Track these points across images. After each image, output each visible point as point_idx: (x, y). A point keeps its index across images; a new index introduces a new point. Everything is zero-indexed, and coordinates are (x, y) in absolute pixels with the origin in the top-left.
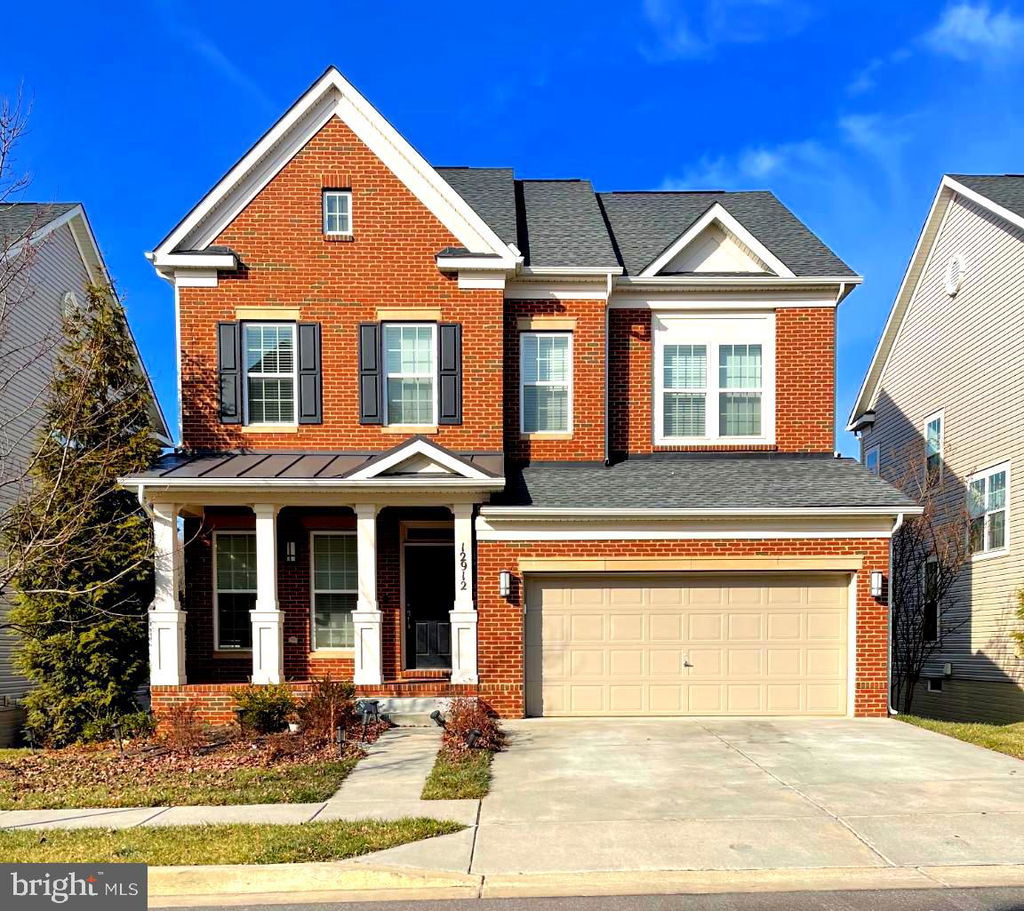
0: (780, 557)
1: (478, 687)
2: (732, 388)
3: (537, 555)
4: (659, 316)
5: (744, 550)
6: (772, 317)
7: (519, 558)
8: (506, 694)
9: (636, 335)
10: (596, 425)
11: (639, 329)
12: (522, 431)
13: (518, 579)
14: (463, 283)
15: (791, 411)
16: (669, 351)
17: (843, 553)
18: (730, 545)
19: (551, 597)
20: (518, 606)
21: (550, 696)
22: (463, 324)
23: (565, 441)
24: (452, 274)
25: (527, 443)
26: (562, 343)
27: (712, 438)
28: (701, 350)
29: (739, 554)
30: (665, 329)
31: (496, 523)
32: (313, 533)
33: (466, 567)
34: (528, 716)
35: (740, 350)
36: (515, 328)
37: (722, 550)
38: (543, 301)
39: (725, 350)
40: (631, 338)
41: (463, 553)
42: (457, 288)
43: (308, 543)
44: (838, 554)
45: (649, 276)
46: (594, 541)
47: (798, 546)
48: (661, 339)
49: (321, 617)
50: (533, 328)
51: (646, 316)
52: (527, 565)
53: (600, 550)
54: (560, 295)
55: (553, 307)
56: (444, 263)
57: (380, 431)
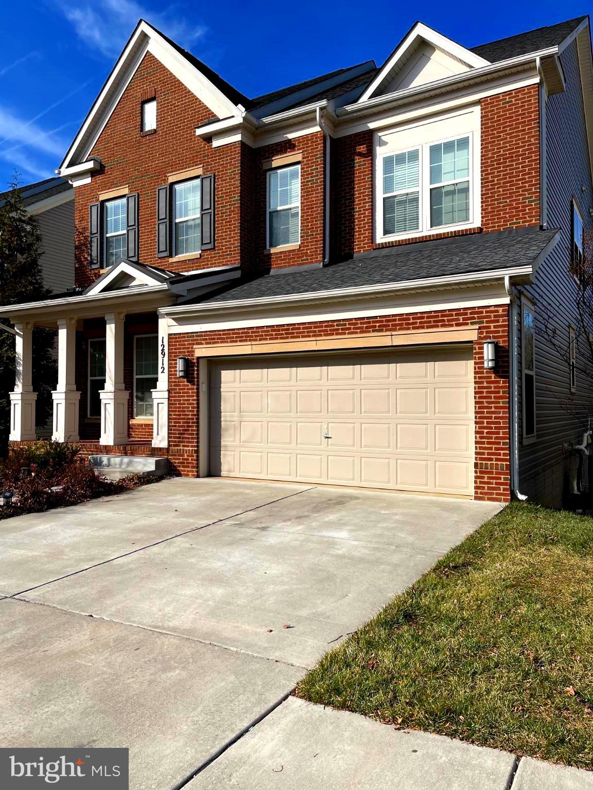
0: (394, 333)
1: (168, 449)
2: (446, 181)
3: (207, 343)
4: (380, 134)
5: (362, 328)
6: (477, 109)
7: (195, 347)
8: (186, 457)
9: (360, 154)
10: (316, 234)
11: (362, 149)
12: (268, 247)
13: (194, 363)
14: (216, 143)
15: (495, 192)
16: (388, 162)
17: (457, 325)
20: (194, 384)
22: (216, 174)
23: (294, 250)
24: (208, 138)
25: (269, 256)
26: (294, 175)
27: (425, 229)
28: (413, 156)
29: (357, 333)
30: (385, 143)
31: (181, 319)
32: (136, 336)
33: (164, 355)
34: (210, 474)
35: (449, 146)
36: (261, 169)
37: (342, 329)
38: (277, 144)
39: (435, 151)
40: (356, 157)
41: (163, 345)
42: (211, 148)
45: (364, 100)
46: (244, 328)
47: (411, 321)
48: (381, 153)
49: (140, 394)
50: (273, 166)
51: (369, 139)
52: (201, 351)
53: (248, 337)
54: (291, 136)
55: (289, 146)
57: (168, 261)
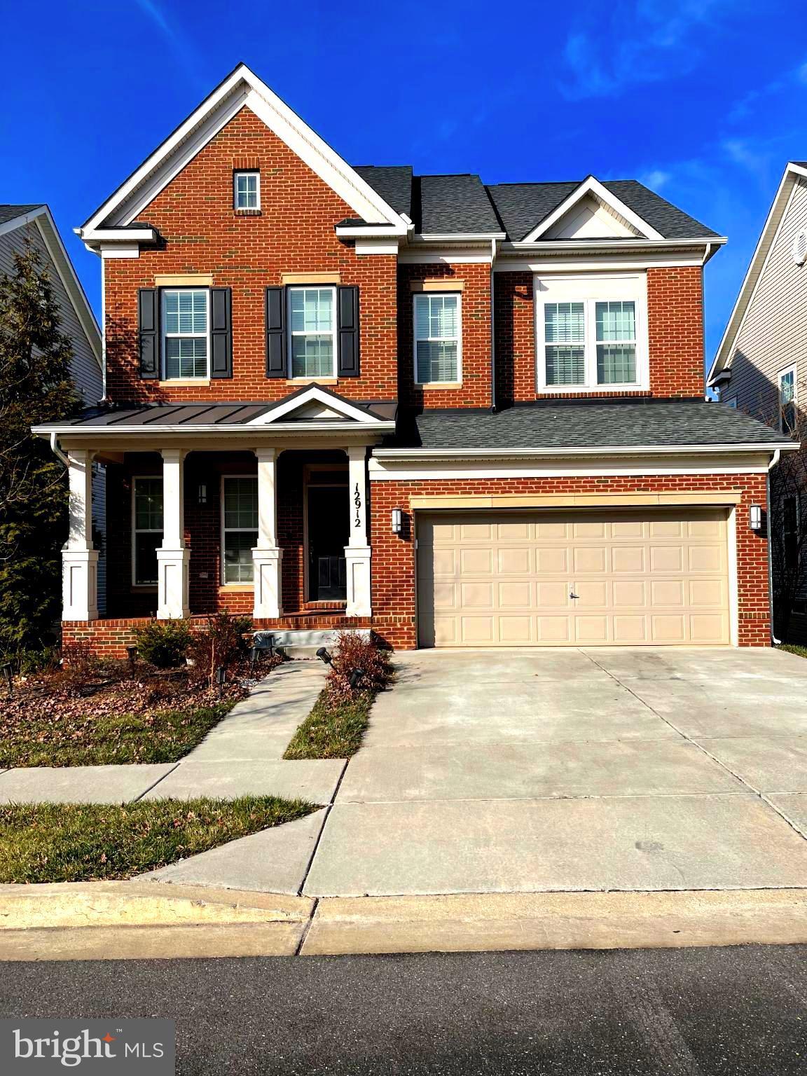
0: (661, 493)
1: (372, 620)
2: (609, 341)
3: (427, 494)
4: (540, 278)
5: (626, 486)
6: (644, 276)
7: (410, 496)
8: (399, 626)
9: (519, 295)
10: (483, 376)
11: (522, 289)
12: (416, 382)
13: (409, 516)
14: (360, 250)
15: (664, 360)
16: (550, 309)
17: (721, 489)
18: (611, 481)
19: (441, 533)
20: (410, 541)
21: (442, 627)
22: (361, 286)
23: (454, 391)
24: (350, 242)
25: (421, 393)
26: (451, 303)
27: (590, 385)
28: (579, 308)
29: (620, 491)
30: (546, 289)
31: (388, 463)
32: (224, 477)
33: (360, 505)
34: (420, 646)
35: (615, 306)
36: (409, 289)
37: (604, 486)
38: (435, 265)
39: (601, 307)
40: (515, 297)
41: (357, 492)
42: (354, 254)
43: (219, 486)
44: (717, 489)
45: (530, 241)
46: (481, 479)
47: (678, 482)
48: (542, 298)
49: (231, 553)
50: (425, 289)
51: (528, 279)
52: (419, 502)
53: (486, 488)
54: (449, 260)
55: (444, 271)
56: (342, 232)
57: (285, 384)
